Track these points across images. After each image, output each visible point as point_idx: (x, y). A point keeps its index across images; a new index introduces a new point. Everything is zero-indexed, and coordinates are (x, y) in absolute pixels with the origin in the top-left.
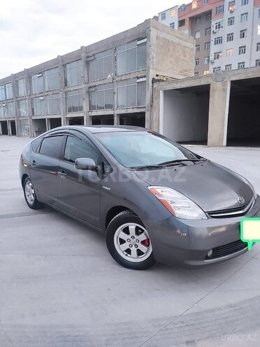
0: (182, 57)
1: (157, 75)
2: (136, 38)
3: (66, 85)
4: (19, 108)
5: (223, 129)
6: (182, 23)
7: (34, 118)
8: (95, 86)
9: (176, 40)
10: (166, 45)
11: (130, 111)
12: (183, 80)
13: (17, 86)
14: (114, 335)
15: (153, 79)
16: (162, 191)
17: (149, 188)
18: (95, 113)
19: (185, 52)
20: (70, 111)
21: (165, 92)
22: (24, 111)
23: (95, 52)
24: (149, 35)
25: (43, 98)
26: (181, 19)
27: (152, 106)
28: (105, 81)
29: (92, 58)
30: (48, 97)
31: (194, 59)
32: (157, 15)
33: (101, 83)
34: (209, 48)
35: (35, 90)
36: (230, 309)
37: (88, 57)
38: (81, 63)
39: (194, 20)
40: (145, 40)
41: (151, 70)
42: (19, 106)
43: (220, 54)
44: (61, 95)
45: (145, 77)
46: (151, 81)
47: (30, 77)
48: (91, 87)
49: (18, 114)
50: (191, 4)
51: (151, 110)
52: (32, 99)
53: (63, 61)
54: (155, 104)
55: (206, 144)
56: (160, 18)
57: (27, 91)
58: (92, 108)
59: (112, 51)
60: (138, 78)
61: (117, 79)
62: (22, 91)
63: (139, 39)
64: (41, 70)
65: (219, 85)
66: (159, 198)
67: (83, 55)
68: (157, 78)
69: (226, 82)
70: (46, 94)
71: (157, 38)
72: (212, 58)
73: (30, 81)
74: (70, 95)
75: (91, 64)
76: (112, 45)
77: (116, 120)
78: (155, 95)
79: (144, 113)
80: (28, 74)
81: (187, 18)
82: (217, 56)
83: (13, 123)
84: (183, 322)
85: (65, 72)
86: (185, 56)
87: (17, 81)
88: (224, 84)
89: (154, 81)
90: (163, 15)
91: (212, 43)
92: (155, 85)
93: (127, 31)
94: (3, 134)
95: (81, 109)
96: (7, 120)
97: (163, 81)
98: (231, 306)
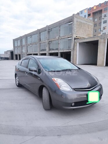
0: (87, 29)
1: (76, 37)
2: (68, 22)
3: (40, 41)
4: (22, 50)
5: (104, 59)
6: (89, 15)
7: (27, 53)
8: (51, 41)
9: (85, 22)
10: (80, 24)
11: (65, 51)
12: (87, 38)
13: (22, 41)
14: (32, 130)
15: (75, 38)
16: (57, 80)
17: (52, 78)
18: (51, 52)
19: (88, 27)
20: (41, 51)
21: (80, 43)
22: (24, 51)
23: (52, 28)
24: (73, 20)
25: (31, 46)
26: (89, 13)
27: (74, 49)
28: (55, 39)
29: (51, 30)
30: (33, 45)
31: (93, 30)
32: (79, 12)
33: (53, 40)
34: (101, 25)
35: (29, 43)
36: (79, 126)
37: (49, 30)
38: (46, 32)
39: (94, 14)
40: (72, 23)
41: (74, 35)
42: (22, 49)
43: (106, 28)
44: (38, 45)
45: (71, 37)
46: (74, 39)
47: (27, 38)
48: (50, 41)
49: (22, 52)
50: (93, 7)
51: (73, 51)
52: (27, 46)
53: (39, 31)
54: (75, 48)
55: (97, 65)
56: (80, 13)
57: (25, 43)
58: (50, 50)
59: (58, 27)
60: (69, 38)
61: (60, 38)
62: (24, 43)
63: (69, 22)
64: (31, 35)
65: (102, 40)
66: (55, 82)
67: (47, 29)
68: (76, 38)
69: (106, 39)
70: (33, 44)
71: (77, 21)
72: (102, 29)
73: (27, 39)
74: (42, 44)
75: (50, 32)
76: (59, 25)
77: (59, 54)
78: (75, 44)
79: (70, 52)
80: (26, 36)
81: (91, 13)
82: (104, 28)
83: (20, 55)
84: (59, 129)
85: (40, 35)
86: (89, 29)
87: (22, 39)
88: (105, 40)
89: (75, 39)
90: (81, 12)
91: (102, 23)
92: (76, 41)
93: (64, 19)
94: (16, 59)
95: (45, 50)
96: (18, 54)
97: (79, 39)
98: (80, 125)
